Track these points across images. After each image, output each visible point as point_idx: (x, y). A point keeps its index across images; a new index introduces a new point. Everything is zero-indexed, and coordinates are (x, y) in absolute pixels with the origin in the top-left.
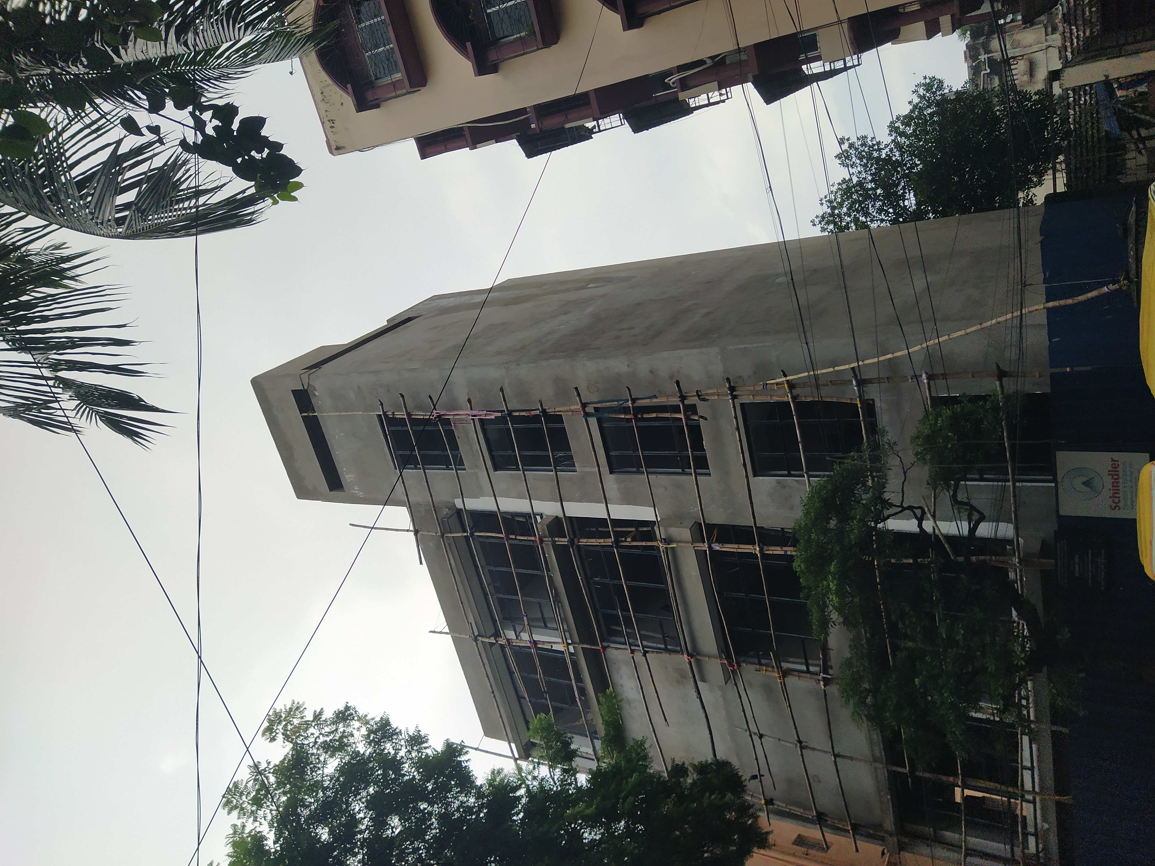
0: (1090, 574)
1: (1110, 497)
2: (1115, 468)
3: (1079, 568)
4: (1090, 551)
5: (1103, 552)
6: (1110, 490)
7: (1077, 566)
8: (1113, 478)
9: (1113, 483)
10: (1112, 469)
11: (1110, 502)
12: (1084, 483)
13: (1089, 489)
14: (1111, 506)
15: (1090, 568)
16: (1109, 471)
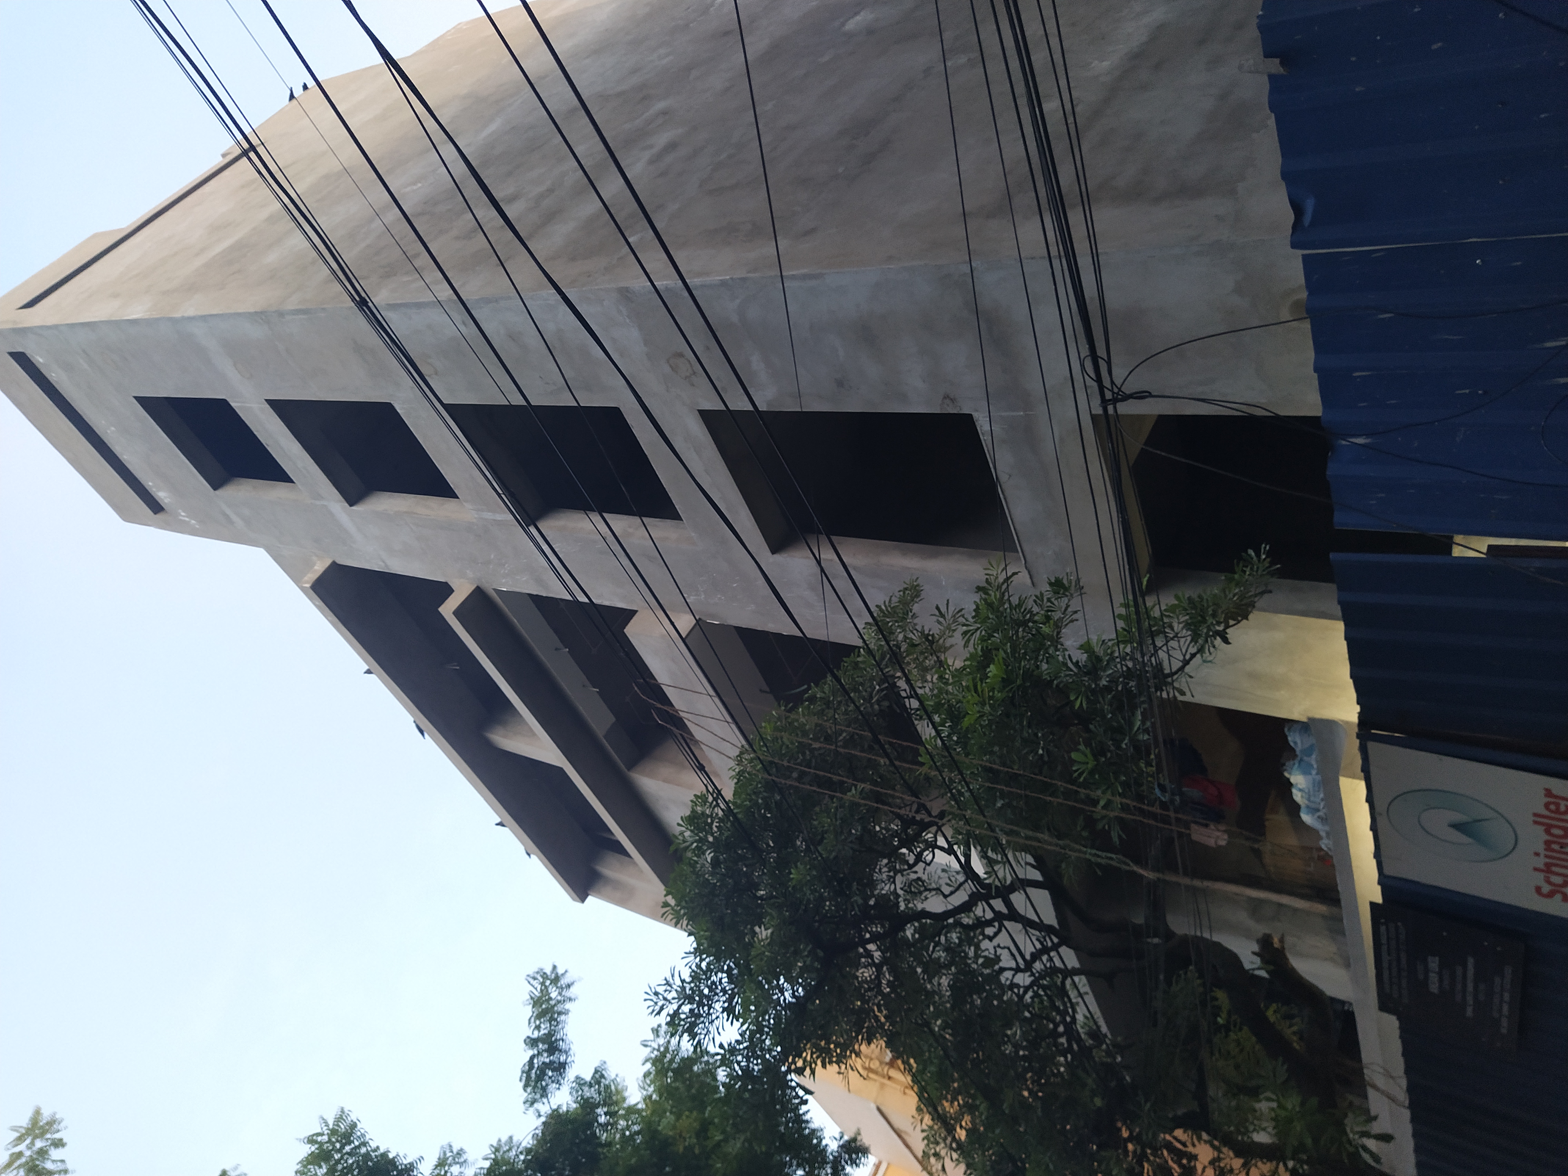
0: (1470, 1000)
1: (1536, 869)
2: (1557, 811)
3: (1441, 980)
4: (1471, 961)
5: (1508, 971)
6: (1537, 854)
7: (1432, 975)
8: (1548, 831)
9: (1548, 843)
10: (1547, 813)
11: (1539, 879)
12: (1457, 826)
13: (1470, 840)
14: (1538, 890)
15: (1470, 987)
16: (1535, 815)
